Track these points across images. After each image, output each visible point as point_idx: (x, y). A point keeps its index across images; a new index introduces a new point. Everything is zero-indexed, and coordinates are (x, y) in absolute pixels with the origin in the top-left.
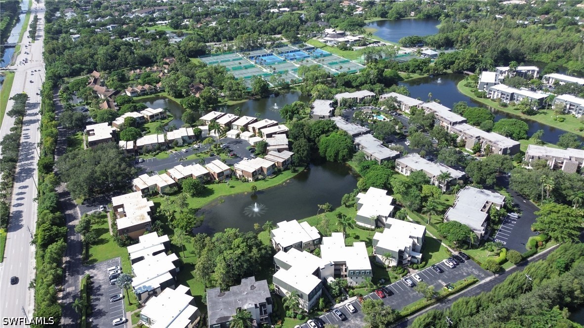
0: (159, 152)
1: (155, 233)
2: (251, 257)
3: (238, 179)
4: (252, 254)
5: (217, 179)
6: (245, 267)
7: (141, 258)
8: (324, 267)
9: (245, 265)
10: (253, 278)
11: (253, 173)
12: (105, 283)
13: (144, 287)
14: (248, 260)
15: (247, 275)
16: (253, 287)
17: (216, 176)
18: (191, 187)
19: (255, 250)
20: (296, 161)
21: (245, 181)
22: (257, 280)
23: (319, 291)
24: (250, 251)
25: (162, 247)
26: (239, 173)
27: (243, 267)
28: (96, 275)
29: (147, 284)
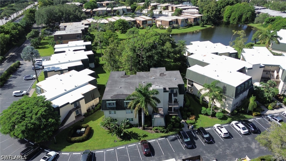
0: (106, 16)
1: (83, 41)
2: (163, 50)
3: (158, 28)
4: (165, 47)
5: (142, 26)
6: (155, 58)
8: (251, 67)
9: (156, 57)
10: (164, 68)
12: (28, 69)
14: (160, 52)
15: (157, 65)
16: (162, 75)
17: (141, 24)
19: (168, 45)
21: (163, 29)
22: (167, 70)
24: (163, 44)
26: (159, 23)
27: (153, 59)
28: (25, 64)
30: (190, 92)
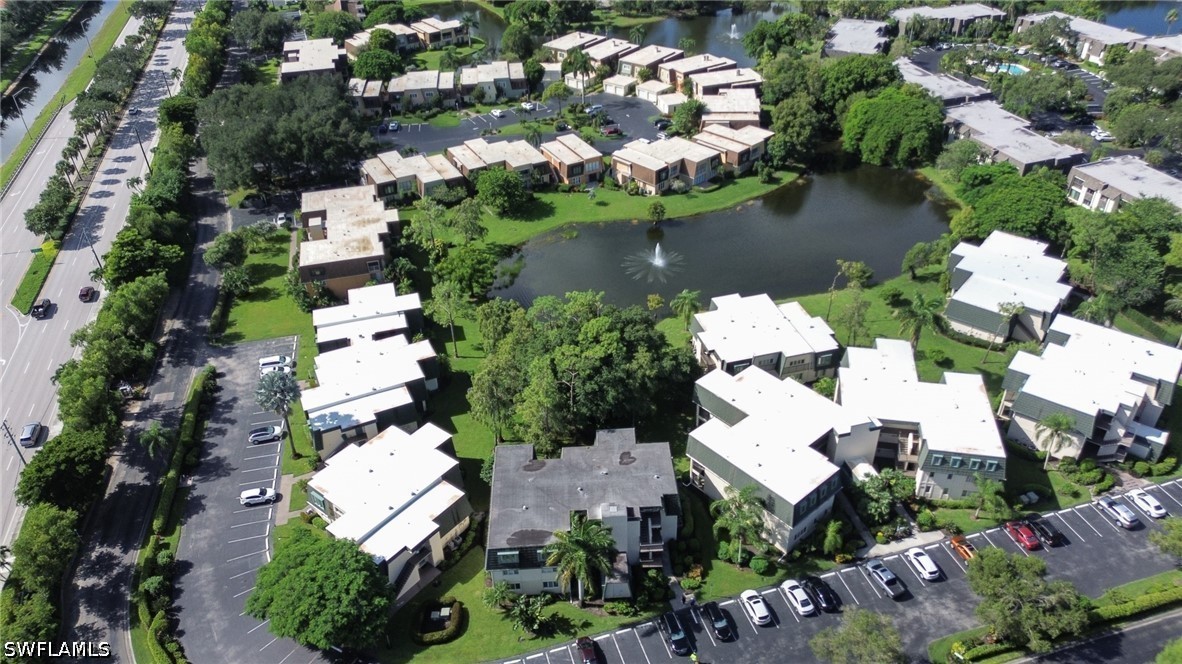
0: (439, 112)
1: (390, 287)
2: (630, 374)
3: (620, 187)
4: (634, 365)
5: (567, 182)
6: (610, 398)
7: (344, 343)
8: (849, 431)
9: (611, 394)
10: (631, 432)
11: (659, 173)
12: (248, 394)
13: (334, 416)
14: (621, 380)
15: (613, 422)
16: (626, 458)
17: (564, 174)
18: (497, 189)
19: (643, 356)
20: (777, 152)
21: (637, 194)
22: (640, 438)
23: (826, 498)
24: (629, 357)
25: (401, 322)
26: (623, 171)
27: (603, 399)
28: (231, 371)
29: (342, 410)
30: (699, 487)
